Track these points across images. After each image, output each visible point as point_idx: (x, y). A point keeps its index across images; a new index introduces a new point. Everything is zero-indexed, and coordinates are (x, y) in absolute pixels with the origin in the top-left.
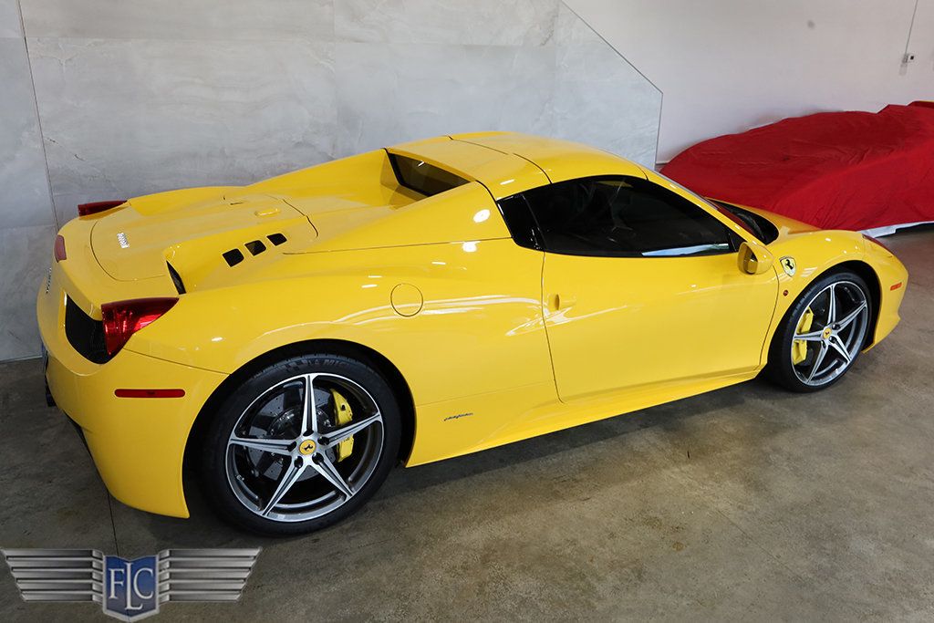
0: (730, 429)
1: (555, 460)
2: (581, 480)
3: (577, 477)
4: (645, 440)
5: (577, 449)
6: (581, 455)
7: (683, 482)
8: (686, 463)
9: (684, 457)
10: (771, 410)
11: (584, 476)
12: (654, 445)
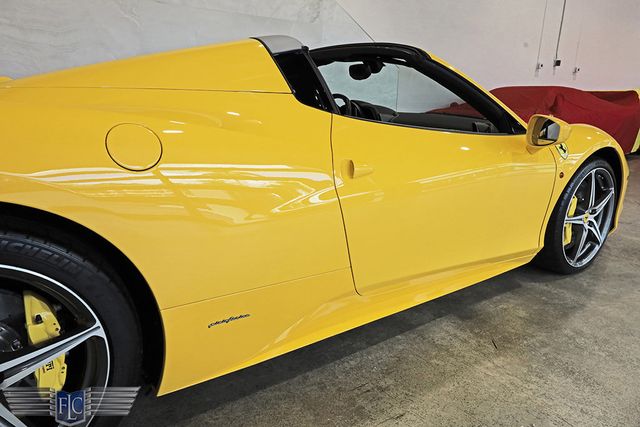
0: (522, 313)
1: (352, 363)
2: (387, 388)
3: (382, 383)
4: (444, 330)
5: (375, 347)
6: (379, 354)
7: (504, 380)
8: (498, 355)
9: (492, 349)
10: (549, 292)
11: (390, 381)
12: (456, 336)
